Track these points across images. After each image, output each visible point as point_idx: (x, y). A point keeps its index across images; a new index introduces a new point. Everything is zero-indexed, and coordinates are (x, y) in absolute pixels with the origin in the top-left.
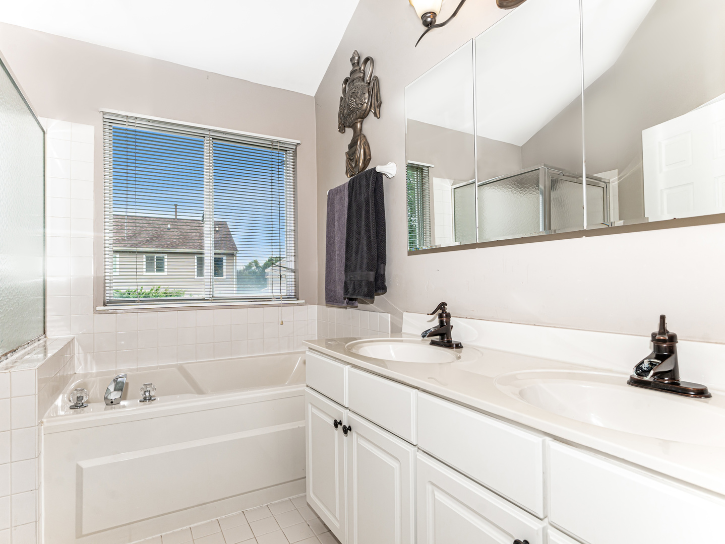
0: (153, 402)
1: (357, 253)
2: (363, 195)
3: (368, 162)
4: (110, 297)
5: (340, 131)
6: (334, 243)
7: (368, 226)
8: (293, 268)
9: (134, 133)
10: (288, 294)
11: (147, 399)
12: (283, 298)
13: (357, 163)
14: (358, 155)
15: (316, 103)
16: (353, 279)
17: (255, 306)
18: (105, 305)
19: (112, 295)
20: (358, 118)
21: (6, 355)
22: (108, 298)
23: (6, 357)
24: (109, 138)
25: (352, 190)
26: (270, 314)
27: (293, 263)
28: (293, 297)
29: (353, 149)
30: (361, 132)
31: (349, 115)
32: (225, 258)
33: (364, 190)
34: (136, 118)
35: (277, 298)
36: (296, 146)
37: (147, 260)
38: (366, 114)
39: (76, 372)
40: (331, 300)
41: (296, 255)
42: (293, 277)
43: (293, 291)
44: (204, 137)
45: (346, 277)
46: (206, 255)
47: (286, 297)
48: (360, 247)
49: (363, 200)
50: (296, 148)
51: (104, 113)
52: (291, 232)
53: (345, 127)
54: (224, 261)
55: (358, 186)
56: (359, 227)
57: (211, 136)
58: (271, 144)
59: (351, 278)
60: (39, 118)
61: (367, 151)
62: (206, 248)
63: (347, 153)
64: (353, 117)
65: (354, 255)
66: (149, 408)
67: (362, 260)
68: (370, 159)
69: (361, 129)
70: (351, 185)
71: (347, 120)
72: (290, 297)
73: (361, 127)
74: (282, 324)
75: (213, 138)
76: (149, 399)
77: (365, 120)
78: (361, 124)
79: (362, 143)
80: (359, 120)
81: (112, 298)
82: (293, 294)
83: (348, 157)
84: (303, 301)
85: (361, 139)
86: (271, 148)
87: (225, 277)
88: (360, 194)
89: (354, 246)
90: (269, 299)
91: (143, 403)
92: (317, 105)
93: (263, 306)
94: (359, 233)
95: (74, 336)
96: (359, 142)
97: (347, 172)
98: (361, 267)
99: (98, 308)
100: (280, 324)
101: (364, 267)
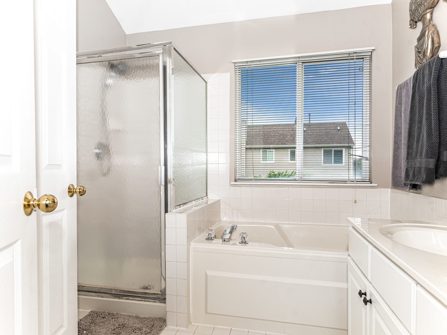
0: (247, 245)
1: (418, 141)
2: (425, 84)
3: (437, 50)
4: (239, 176)
5: (411, 27)
6: (401, 133)
7: (429, 114)
8: (368, 156)
9: (251, 71)
10: (363, 178)
11: (244, 242)
12: (357, 181)
13: (425, 54)
14: (425, 46)
15: (392, 8)
16: (413, 166)
17: (332, 187)
18: (236, 181)
19: (240, 175)
20: (427, 9)
21: (180, 205)
22: (238, 177)
23: (179, 207)
24: (238, 77)
25: (417, 81)
26: (347, 194)
27: (368, 152)
28: (368, 180)
29: (421, 41)
30: (430, 22)
31: (417, 10)
32: (344, 149)
33: (426, 79)
34: (252, 61)
35: (352, 181)
36: (372, 52)
37: (291, 152)
38: (436, 2)
39: (221, 220)
40: (396, 184)
41: (371, 145)
42: (368, 164)
43: (368, 176)
44: (296, 63)
45: (408, 164)
46: (297, 148)
47: (361, 180)
48: (421, 135)
49: (425, 89)
50: (372, 54)
51: (235, 63)
52: (366, 126)
53: (416, 22)
54: (344, 152)
55: (421, 76)
56: (421, 117)
57: (300, 62)
58: (348, 56)
59: (411, 165)
60: (202, 75)
61: (436, 39)
62: (297, 144)
63: (416, 47)
64: (421, 10)
65: (415, 144)
66: (243, 248)
67: (422, 149)
68: (439, 47)
69: (431, 19)
70: (416, 77)
71: (415, 15)
72: (365, 180)
73: (431, 17)
74: (355, 202)
75: (302, 63)
76: (244, 243)
77: (435, 9)
78: (432, 14)
79: (431, 32)
80: (428, 11)
81: (240, 177)
82: (368, 178)
83: (417, 50)
84: (376, 185)
85: (429, 28)
86: (348, 59)
87: (344, 164)
88: (423, 83)
89: (416, 135)
90: (345, 182)
91: (241, 244)
92: (393, 9)
93: (339, 187)
94: (420, 122)
95: (220, 198)
96: (427, 33)
97: (416, 64)
98: (421, 155)
99: (232, 183)
100: (354, 201)
101: (424, 154)
